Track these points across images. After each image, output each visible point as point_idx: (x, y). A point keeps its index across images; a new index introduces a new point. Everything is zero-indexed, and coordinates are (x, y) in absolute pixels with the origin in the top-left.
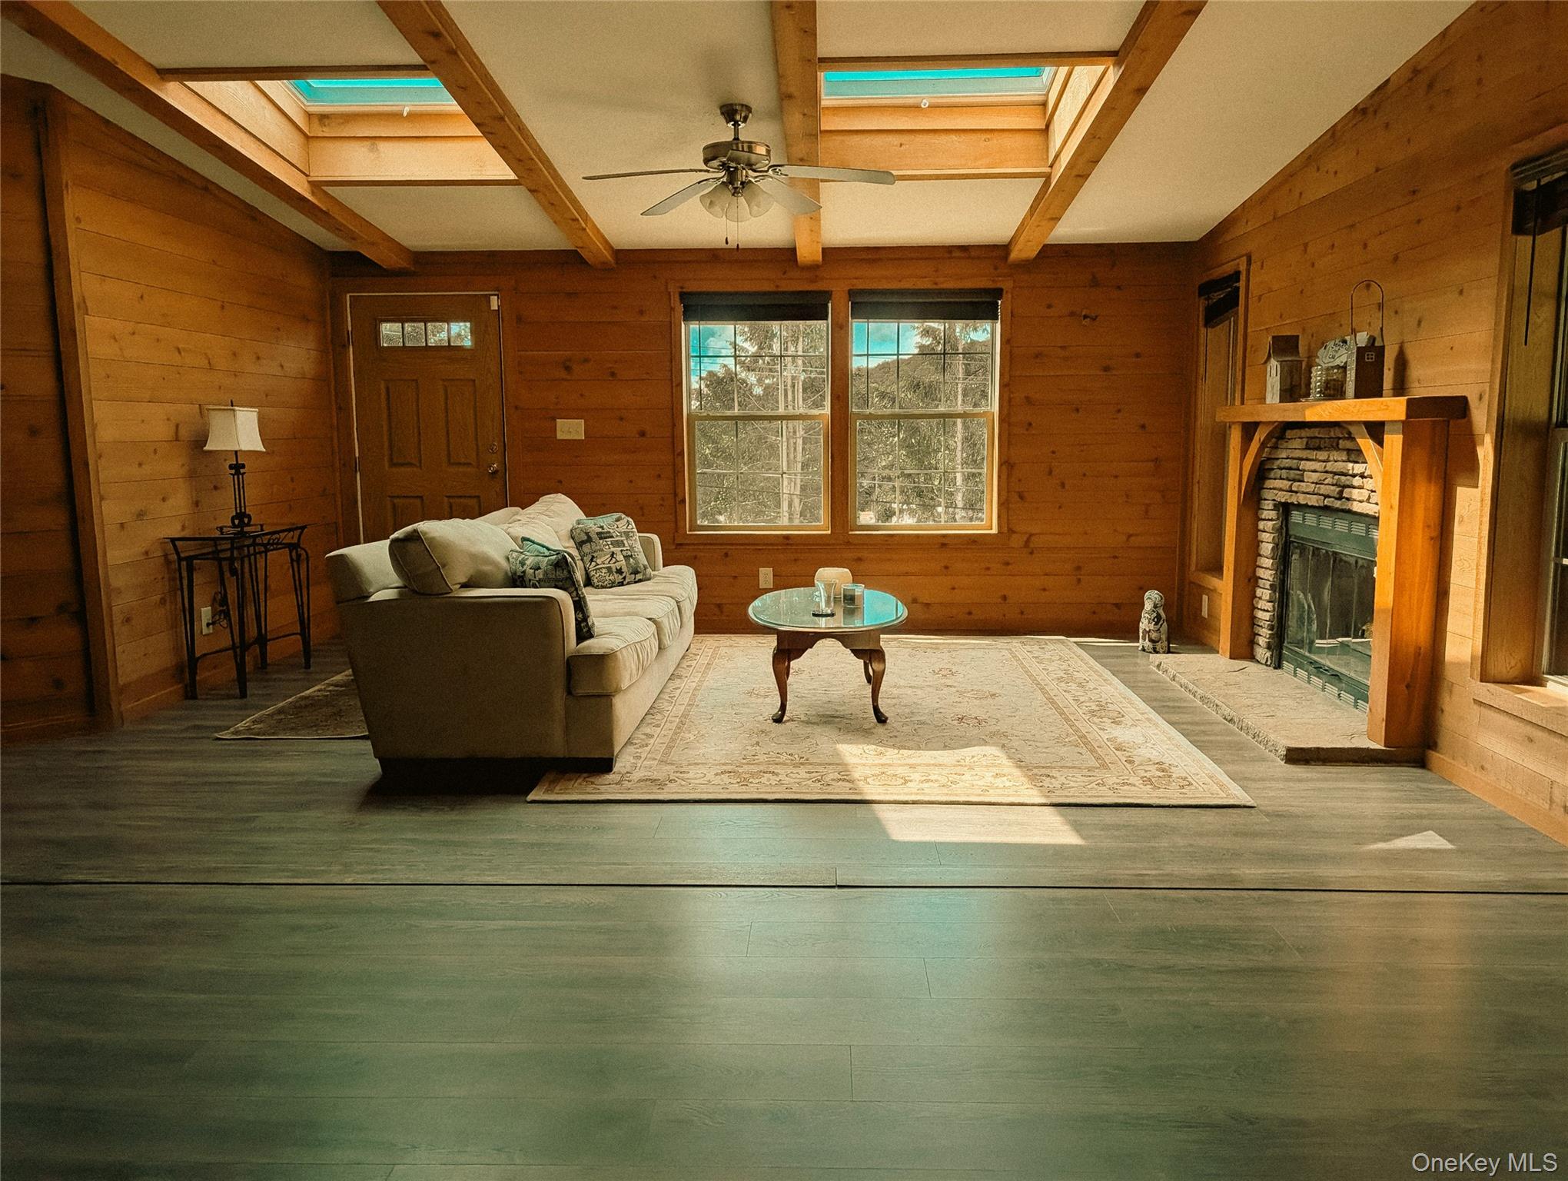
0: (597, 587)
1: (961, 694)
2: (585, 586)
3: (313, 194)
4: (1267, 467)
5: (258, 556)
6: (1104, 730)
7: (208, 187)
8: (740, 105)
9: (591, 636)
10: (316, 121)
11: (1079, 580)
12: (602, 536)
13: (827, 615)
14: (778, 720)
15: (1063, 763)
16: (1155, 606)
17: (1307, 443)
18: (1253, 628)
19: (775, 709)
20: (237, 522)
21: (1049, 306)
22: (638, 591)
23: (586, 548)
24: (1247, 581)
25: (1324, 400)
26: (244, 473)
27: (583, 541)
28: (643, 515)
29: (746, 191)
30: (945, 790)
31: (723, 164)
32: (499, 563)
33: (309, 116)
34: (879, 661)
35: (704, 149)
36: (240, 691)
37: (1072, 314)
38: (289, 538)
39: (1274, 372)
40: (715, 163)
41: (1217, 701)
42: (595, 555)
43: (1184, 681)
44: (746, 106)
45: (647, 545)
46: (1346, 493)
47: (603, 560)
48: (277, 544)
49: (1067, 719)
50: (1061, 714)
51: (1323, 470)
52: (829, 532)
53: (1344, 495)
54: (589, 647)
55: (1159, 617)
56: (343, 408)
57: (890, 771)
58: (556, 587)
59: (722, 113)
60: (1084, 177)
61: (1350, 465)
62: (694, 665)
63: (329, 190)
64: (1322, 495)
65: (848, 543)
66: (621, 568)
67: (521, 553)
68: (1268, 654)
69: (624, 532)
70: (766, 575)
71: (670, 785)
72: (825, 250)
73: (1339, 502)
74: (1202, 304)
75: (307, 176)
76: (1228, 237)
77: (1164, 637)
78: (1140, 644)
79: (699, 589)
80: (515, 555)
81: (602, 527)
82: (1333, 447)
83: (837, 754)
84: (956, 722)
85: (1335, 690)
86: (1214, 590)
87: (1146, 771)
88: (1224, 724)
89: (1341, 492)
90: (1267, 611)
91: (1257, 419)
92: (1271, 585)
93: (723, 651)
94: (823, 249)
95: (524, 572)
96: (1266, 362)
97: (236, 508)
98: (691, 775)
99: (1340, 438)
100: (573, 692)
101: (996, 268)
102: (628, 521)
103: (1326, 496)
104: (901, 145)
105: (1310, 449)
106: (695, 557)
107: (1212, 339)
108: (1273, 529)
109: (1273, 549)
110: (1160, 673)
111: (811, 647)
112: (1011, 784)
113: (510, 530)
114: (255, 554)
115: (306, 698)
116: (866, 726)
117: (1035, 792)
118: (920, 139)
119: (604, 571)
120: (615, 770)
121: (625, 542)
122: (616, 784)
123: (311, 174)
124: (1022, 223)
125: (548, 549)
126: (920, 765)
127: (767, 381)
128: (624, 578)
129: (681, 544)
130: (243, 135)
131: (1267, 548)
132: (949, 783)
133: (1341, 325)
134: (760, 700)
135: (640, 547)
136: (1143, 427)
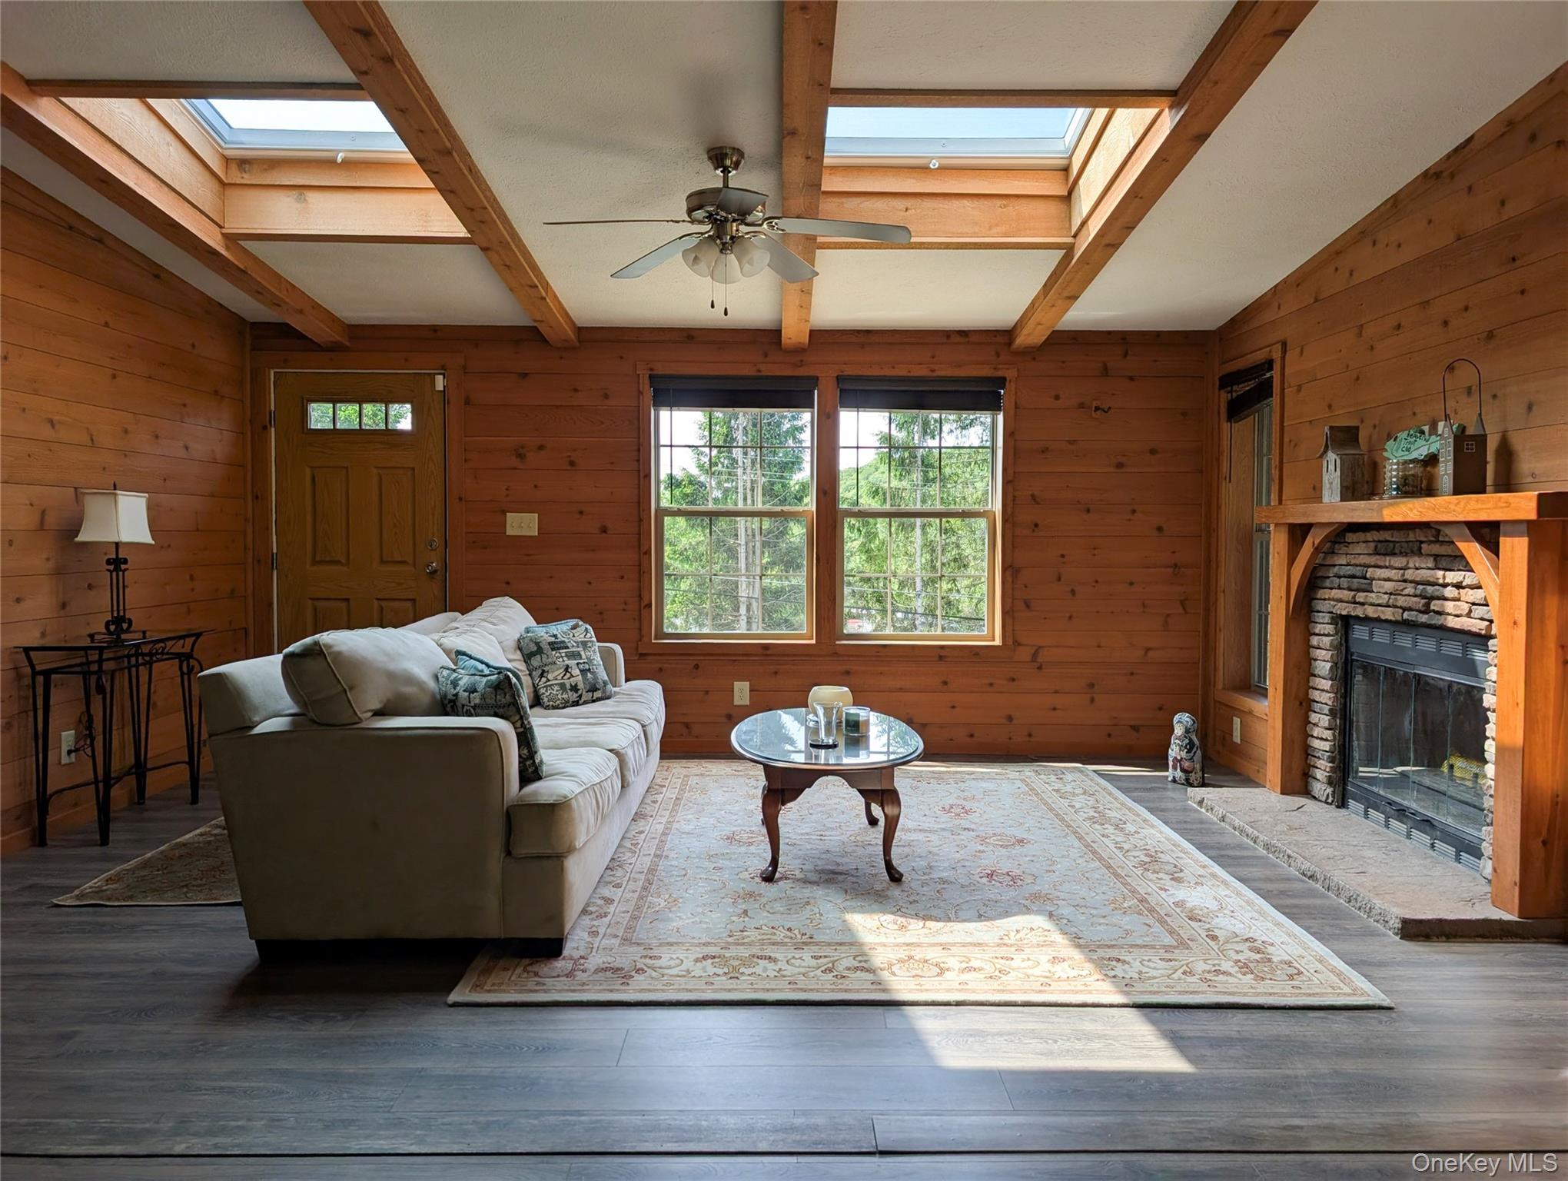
0: (547, 708)
1: (983, 840)
2: (531, 707)
3: (228, 248)
4: (1320, 574)
5: (141, 668)
6: (1166, 890)
7: (101, 237)
8: (730, 148)
9: (539, 778)
10: (233, 166)
11: (1092, 700)
12: (556, 646)
13: (827, 747)
14: (769, 878)
15: (1130, 940)
16: (1187, 731)
17: (1376, 547)
18: (1307, 758)
19: (763, 863)
20: (112, 628)
21: (1057, 398)
22: (593, 712)
23: (536, 661)
24: (1299, 705)
25: (1401, 498)
26: (126, 570)
27: (530, 651)
28: (602, 621)
29: (736, 248)
30: (995, 985)
31: (710, 216)
32: (424, 683)
33: (227, 161)
34: (893, 803)
35: (689, 196)
36: (101, 835)
37: (1082, 406)
38: (178, 647)
39: (1332, 467)
40: (700, 214)
41: (1289, 852)
42: (546, 669)
43: (1237, 823)
44: (738, 149)
45: (608, 657)
46: (1435, 605)
47: (555, 675)
48: (162, 653)
49: (1117, 876)
50: (1107, 868)
51: (1401, 579)
52: (813, 642)
53: (1432, 607)
54: (535, 793)
55: (1191, 743)
56: (260, 497)
57: (918, 954)
58: (496, 715)
59: (710, 158)
60: (1114, 246)
61: (1440, 573)
62: (660, 800)
63: (248, 245)
64: (1401, 607)
65: (836, 654)
66: (576, 685)
67: (454, 671)
68: (1329, 790)
69: (582, 642)
70: (742, 692)
71: (637, 977)
72: (812, 333)
73: (1426, 616)
74: (1225, 397)
75: (221, 227)
76: (1254, 324)
77: (1198, 766)
78: (1169, 774)
79: (666, 706)
80: (445, 673)
81: (555, 636)
82: (1413, 552)
83: (847, 929)
84: (985, 880)
85: (1426, 839)
86: (1250, 713)
87: (1237, 952)
88: (1303, 881)
89: (1428, 605)
90: (1326, 740)
91: (1310, 520)
92: (1330, 710)
93: (692, 781)
94: (811, 331)
95: (456, 695)
96: (1321, 456)
97: (112, 611)
98: (663, 962)
99: (1422, 542)
100: (513, 852)
101: (998, 356)
102: (586, 629)
103: (1404, 609)
104: (907, 209)
105: (1379, 554)
106: (661, 670)
107: (1238, 435)
108: (1330, 646)
109: (1331, 667)
110: (1203, 810)
111: (810, 787)
112: (1075, 973)
113: (444, 641)
114: (137, 666)
115: (184, 845)
116: (878, 887)
117: (1106, 986)
118: (928, 203)
119: (556, 688)
120: (566, 952)
121: (582, 653)
122: (567, 976)
123: (226, 226)
124: (1033, 303)
125: (488, 666)
126: (954, 944)
127: (726, 485)
128: (580, 696)
129: (645, 654)
130: (138, 171)
131: (1323, 667)
132: (997, 973)
133: (1414, 414)
134: (743, 849)
135: (599, 659)
136: (1160, 529)
